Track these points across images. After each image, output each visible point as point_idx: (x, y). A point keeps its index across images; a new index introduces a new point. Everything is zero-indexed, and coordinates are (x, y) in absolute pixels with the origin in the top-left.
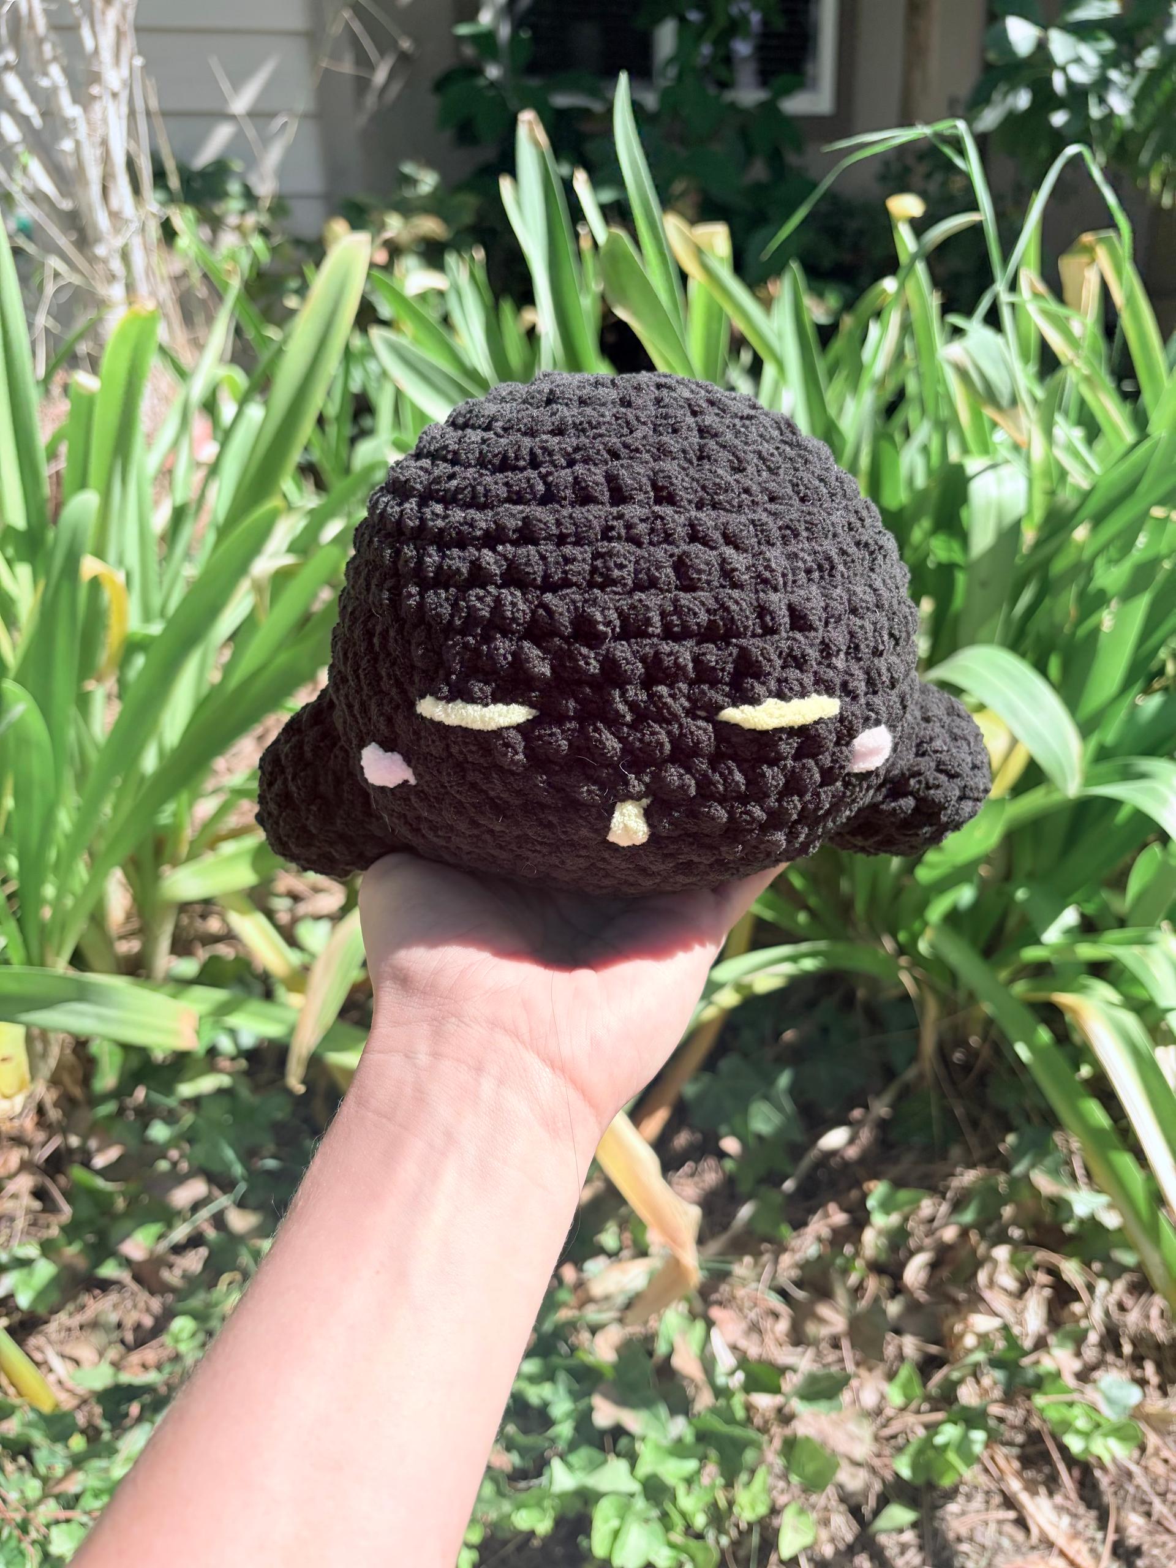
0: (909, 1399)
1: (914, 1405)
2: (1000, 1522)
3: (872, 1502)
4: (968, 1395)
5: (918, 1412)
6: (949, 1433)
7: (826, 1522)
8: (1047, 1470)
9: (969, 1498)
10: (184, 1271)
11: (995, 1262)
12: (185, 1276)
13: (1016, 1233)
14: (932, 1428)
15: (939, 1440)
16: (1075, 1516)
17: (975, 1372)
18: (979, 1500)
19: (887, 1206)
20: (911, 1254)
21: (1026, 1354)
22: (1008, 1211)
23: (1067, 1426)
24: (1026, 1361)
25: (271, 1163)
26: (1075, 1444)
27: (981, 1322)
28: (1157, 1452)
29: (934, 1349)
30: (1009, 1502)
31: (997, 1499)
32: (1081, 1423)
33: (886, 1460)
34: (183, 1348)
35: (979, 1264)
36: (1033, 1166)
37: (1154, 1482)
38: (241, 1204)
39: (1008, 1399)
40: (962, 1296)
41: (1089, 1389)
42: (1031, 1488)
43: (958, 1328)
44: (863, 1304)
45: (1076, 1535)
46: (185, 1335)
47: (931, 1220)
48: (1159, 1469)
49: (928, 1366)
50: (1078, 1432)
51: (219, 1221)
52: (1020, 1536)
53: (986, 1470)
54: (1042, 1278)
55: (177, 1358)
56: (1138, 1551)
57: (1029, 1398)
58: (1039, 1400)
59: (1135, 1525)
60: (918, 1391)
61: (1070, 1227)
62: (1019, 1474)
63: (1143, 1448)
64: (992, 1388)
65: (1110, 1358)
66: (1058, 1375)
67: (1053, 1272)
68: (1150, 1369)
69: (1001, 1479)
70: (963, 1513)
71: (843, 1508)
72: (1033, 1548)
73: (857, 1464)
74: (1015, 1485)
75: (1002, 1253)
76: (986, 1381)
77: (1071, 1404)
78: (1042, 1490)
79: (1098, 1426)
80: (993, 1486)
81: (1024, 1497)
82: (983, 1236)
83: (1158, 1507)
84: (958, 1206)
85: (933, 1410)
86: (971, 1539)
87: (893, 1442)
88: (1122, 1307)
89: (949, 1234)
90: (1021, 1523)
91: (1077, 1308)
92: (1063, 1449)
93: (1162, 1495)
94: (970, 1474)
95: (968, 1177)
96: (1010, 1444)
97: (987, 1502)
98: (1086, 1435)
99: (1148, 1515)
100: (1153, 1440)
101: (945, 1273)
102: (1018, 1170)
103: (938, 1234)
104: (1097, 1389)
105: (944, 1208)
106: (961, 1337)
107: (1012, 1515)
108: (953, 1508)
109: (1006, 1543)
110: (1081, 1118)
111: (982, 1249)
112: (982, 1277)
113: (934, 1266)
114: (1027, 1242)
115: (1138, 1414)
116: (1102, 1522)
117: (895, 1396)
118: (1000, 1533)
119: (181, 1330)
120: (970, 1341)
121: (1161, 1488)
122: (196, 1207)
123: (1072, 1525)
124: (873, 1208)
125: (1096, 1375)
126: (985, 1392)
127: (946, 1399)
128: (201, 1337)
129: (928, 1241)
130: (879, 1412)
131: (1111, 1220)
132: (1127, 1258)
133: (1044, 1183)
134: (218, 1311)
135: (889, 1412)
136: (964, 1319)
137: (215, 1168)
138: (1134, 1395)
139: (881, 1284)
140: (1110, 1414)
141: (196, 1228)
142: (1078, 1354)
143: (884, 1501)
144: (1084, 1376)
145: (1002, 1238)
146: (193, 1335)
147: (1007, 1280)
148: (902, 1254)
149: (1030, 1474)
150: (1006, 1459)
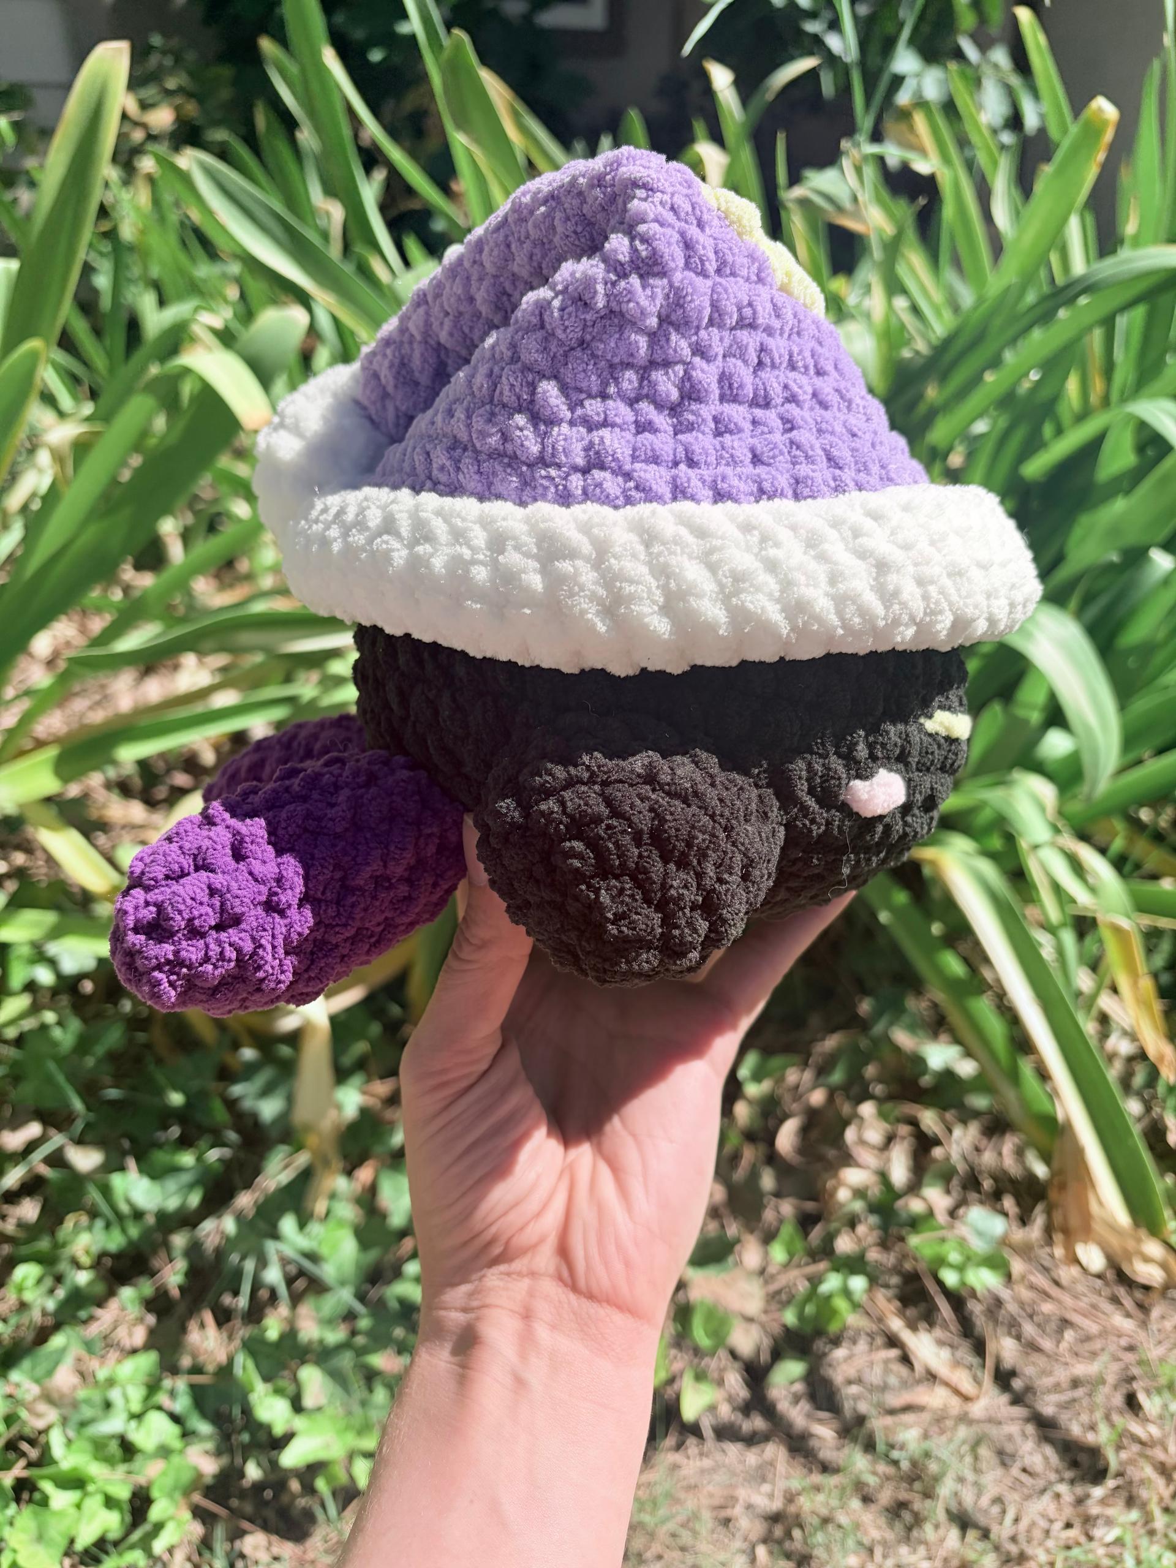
0: (791, 1255)
1: (796, 1259)
2: (886, 1362)
3: (765, 1357)
4: (844, 1244)
5: (799, 1266)
6: (832, 1282)
7: (720, 1383)
8: (923, 1306)
9: (854, 1342)
10: (19, 1219)
11: (862, 1119)
12: (21, 1225)
13: (878, 1089)
14: (815, 1281)
15: (825, 1288)
16: (952, 1346)
17: (852, 1222)
18: (862, 1345)
19: (757, 1076)
20: (781, 1121)
21: (898, 1196)
22: (870, 1071)
23: (941, 1261)
24: (900, 1203)
25: (113, 1093)
26: (950, 1278)
27: (853, 1176)
28: (1023, 1277)
29: (810, 1206)
30: (893, 1341)
31: (879, 1341)
32: (954, 1257)
33: (776, 1315)
34: (28, 1296)
35: (845, 1123)
36: (891, 1024)
37: (1022, 1304)
38: (80, 1142)
39: (884, 1244)
40: (831, 1153)
41: (957, 1224)
42: (913, 1327)
43: (830, 1184)
44: (740, 1174)
45: (956, 1364)
46: (30, 1282)
47: (797, 1087)
48: (1026, 1294)
49: (806, 1222)
50: (951, 1266)
51: (57, 1160)
52: (903, 1371)
53: (868, 1313)
54: (904, 1130)
55: (23, 1306)
56: (1013, 1373)
57: (902, 1239)
58: (914, 1241)
59: (1006, 1348)
60: (799, 1245)
61: (926, 1081)
62: (901, 1313)
63: (1008, 1277)
64: (867, 1236)
65: (973, 1196)
66: (930, 1213)
67: (914, 1122)
68: (1008, 1203)
69: (880, 1320)
70: (850, 1357)
71: (737, 1365)
72: (919, 1382)
73: (750, 1320)
74: (896, 1324)
75: (867, 1109)
76: (861, 1229)
77: (943, 1240)
78: (922, 1325)
79: (968, 1259)
80: (874, 1328)
81: (907, 1336)
82: (848, 1097)
83: (1029, 1329)
84: (822, 1071)
85: (814, 1261)
86: (859, 1381)
87: (777, 1298)
88: (978, 1150)
89: (817, 1097)
90: (906, 1359)
91: (937, 1152)
92: (940, 1283)
93: (1031, 1317)
94: (852, 1319)
95: (831, 1043)
96: (887, 1286)
97: (872, 1344)
98: (961, 1269)
99: (1018, 1337)
100: (1017, 1266)
101: (814, 1134)
102: (878, 1028)
103: (803, 1099)
104: (965, 1223)
105: (808, 1076)
106: (833, 1194)
107: (894, 1353)
108: (840, 1353)
109: (893, 1380)
110: (939, 971)
111: (846, 1109)
112: (850, 1135)
113: (805, 1131)
114: (891, 1097)
115: (1004, 1241)
116: (979, 1348)
117: (778, 1253)
118: (887, 1371)
119: (25, 1279)
120: (843, 1194)
121: (1029, 1310)
122: (31, 1147)
123: (953, 1355)
124: (746, 1079)
125: (961, 1211)
126: (859, 1240)
127: (825, 1251)
128: (49, 1282)
129: (795, 1107)
130: (762, 1272)
131: (966, 1068)
132: (980, 1102)
133: (903, 1038)
134: (67, 1252)
135: (772, 1269)
136: (835, 1175)
137: (49, 1104)
138: (997, 1225)
139: (757, 1149)
140: (979, 1246)
141: (30, 1170)
142: (948, 1192)
143: (777, 1355)
144: (952, 1213)
145: (865, 1096)
146: (39, 1281)
147: (874, 1134)
148: (771, 1123)
149: (911, 1312)
150: (885, 1302)
